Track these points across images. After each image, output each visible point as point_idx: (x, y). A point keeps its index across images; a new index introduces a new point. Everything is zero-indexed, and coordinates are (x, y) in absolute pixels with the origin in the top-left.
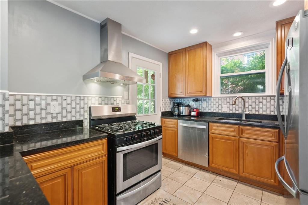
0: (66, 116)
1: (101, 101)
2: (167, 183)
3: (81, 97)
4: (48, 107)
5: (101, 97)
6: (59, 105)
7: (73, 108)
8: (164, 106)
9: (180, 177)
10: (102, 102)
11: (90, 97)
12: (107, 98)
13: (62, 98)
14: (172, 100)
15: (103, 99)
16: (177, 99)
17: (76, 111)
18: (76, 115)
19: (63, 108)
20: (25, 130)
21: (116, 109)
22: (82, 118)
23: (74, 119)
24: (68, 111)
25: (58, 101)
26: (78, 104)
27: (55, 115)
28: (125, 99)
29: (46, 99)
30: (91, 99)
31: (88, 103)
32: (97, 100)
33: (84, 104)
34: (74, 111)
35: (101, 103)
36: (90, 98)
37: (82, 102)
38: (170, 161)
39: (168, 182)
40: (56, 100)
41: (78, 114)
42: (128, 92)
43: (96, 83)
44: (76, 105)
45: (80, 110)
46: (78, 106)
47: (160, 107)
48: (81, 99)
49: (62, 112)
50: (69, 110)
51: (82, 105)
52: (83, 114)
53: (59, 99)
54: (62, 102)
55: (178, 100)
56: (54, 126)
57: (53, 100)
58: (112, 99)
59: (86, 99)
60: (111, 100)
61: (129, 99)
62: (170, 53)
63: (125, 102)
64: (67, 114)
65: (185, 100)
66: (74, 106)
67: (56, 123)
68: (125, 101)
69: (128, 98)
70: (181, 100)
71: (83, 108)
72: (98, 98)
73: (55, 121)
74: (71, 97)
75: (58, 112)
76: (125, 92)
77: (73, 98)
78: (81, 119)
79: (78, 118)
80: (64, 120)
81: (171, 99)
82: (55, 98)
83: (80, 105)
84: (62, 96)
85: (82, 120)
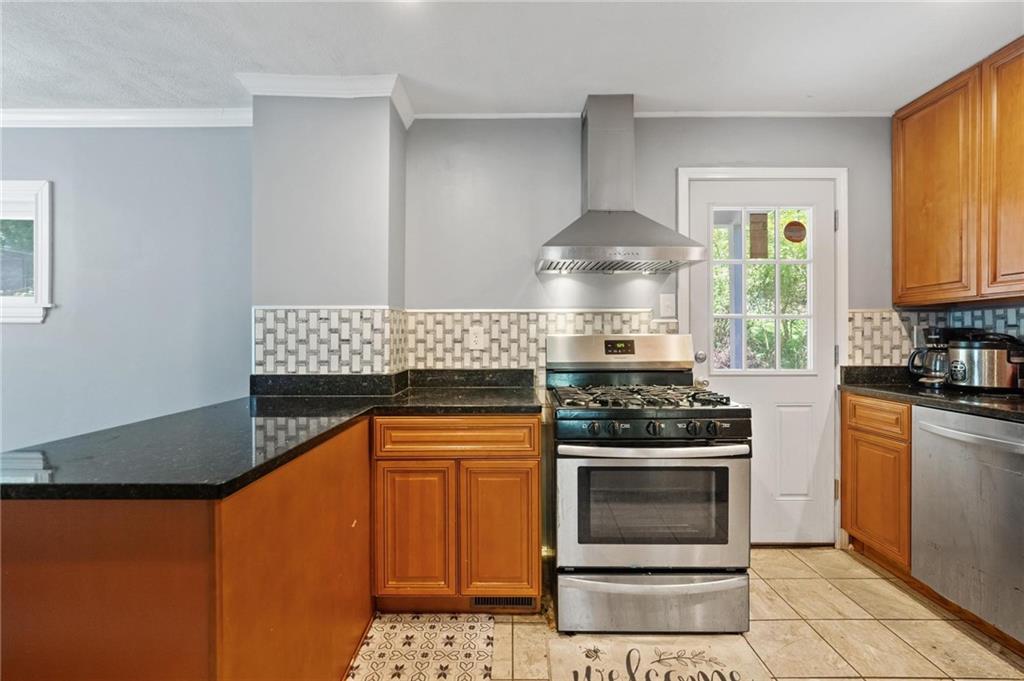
0: (498, 359)
1: (582, 322)
2: (789, 637)
3: (531, 315)
4: (466, 336)
5: (581, 314)
6: (485, 333)
7: (514, 341)
8: (858, 341)
9: (872, 650)
10: (584, 327)
11: (554, 315)
12: (600, 317)
13: (491, 318)
14: (920, 320)
15: (589, 317)
16: (958, 314)
17: (519, 346)
18: (518, 356)
19: (492, 340)
20: (429, 379)
21: (619, 346)
22: (532, 366)
23: (514, 366)
24: (502, 346)
25: (484, 322)
26: (524, 331)
27: (477, 354)
28: (663, 318)
29: (460, 321)
30: (554, 318)
31: (547, 329)
32: (570, 321)
33: (539, 331)
34: (514, 346)
35: (581, 328)
36: (551, 317)
37: (533, 327)
38: (875, 575)
39: (794, 634)
40: (479, 322)
41: (523, 355)
42: (673, 296)
43: (565, 276)
44: (519, 335)
45: (528, 345)
46: (523, 337)
47: (836, 348)
48: (531, 318)
49: (491, 348)
50: (504, 345)
51: (533, 335)
52: (534, 355)
53: (486, 319)
54: (490, 326)
55: (961, 320)
56: (475, 378)
57: (474, 322)
58: (617, 319)
59: (542, 318)
60: (612, 319)
61: (677, 318)
62: (899, 115)
63: (663, 327)
64: (500, 354)
65: (1004, 317)
66: (514, 335)
67: (478, 371)
68: (663, 323)
69: (674, 314)
70: (982, 318)
71: (536, 341)
72: (572, 315)
73: (476, 366)
74: (509, 314)
75: (482, 348)
76: (662, 296)
77: (514, 317)
78: (530, 367)
79: (524, 364)
80: (495, 366)
81: (913, 316)
82: (477, 317)
83: (528, 334)
84: (490, 314)
85: (532, 371)
